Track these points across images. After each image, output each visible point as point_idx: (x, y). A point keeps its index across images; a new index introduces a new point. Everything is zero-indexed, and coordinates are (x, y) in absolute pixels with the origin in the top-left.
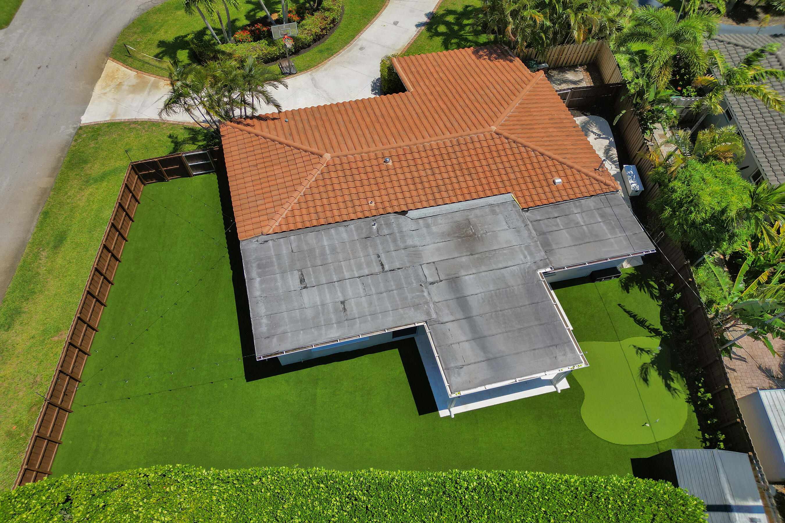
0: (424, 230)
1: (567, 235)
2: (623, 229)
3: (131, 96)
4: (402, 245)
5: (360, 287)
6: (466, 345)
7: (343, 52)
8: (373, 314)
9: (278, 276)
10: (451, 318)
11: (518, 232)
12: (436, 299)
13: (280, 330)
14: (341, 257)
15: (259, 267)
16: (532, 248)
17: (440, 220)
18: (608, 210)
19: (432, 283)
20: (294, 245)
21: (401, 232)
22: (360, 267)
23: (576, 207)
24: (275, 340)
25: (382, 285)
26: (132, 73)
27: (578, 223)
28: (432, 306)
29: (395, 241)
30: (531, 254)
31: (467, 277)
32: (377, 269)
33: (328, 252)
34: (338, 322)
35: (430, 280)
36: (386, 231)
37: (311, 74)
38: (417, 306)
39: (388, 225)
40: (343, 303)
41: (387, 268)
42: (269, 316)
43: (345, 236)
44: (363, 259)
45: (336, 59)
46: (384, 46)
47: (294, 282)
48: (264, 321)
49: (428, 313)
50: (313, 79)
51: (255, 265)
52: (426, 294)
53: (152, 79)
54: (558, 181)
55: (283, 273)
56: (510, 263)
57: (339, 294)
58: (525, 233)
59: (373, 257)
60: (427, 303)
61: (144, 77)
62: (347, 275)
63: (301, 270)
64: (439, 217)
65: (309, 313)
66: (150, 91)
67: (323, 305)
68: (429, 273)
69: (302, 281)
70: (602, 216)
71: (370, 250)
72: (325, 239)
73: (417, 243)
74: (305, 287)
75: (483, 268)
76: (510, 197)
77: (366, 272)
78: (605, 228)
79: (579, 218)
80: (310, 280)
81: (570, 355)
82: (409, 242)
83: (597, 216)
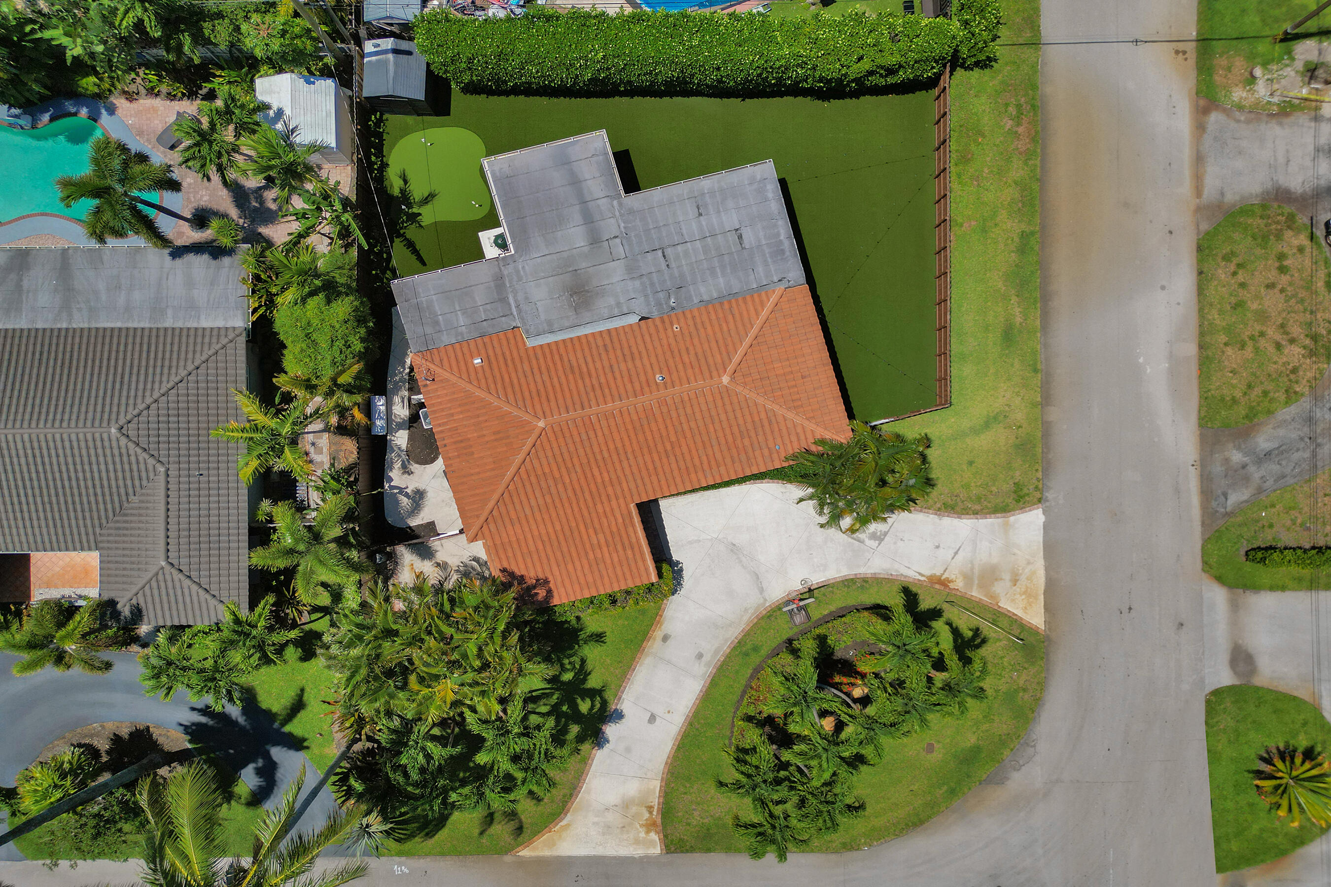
0: (622, 300)
1: (477, 298)
2: (418, 307)
3: (995, 560)
4: (645, 279)
5: (684, 231)
6: (587, 176)
7: (726, 649)
8: (672, 203)
9: (764, 242)
10: (600, 202)
11: (527, 298)
12: (613, 221)
13: (755, 186)
14: (705, 265)
15: (783, 252)
16: (515, 278)
17: (606, 313)
18: (429, 330)
19: (616, 237)
20: (752, 277)
21: (646, 296)
22: (686, 253)
23: (462, 334)
24: (759, 177)
25: (664, 234)
26: (1006, 605)
27: (463, 314)
28: (617, 213)
29: (652, 284)
30: (518, 272)
31: (582, 244)
32: (669, 252)
33: (718, 270)
34: (703, 194)
35: (618, 241)
36: (661, 295)
37: (765, 600)
38: (631, 212)
39: (659, 304)
40: (700, 215)
41: (660, 253)
42: (766, 200)
43: (703, 290)
44: (684, 263)
45: (734, 633)
46: (669, 662)
47: (748, 236)
48: (770, 195)
49: (620, 204)
50: (762, 590)
51: (788, 253)
52: (622, 225)
53: (976, 593)
54: (477, 361)
55: (759, 246)
56: (539, 260)
57: (704, 223)
58: (520, 296)
59: (673, 265)
60: (621, 215)
61: (986, 596)
62: (698, 244)
63: (743, 248)
64: (606, 316)
65: (730, 204)
66: (972, 569)
67: (719, 212)
68: (620, 251)
69: (740, 237)
70: (437, 323)
71: (676, 274)
72: (722, 285)
73: (629, 283)
74: (737, 230)
75: (565, 255)
76: (530, 343)
77: (679, 248)
78: (437, 308)
79: (462, 320)
80: (733, 238)
81: (496, 168)
82: (637, 283)
83: (442, 323)
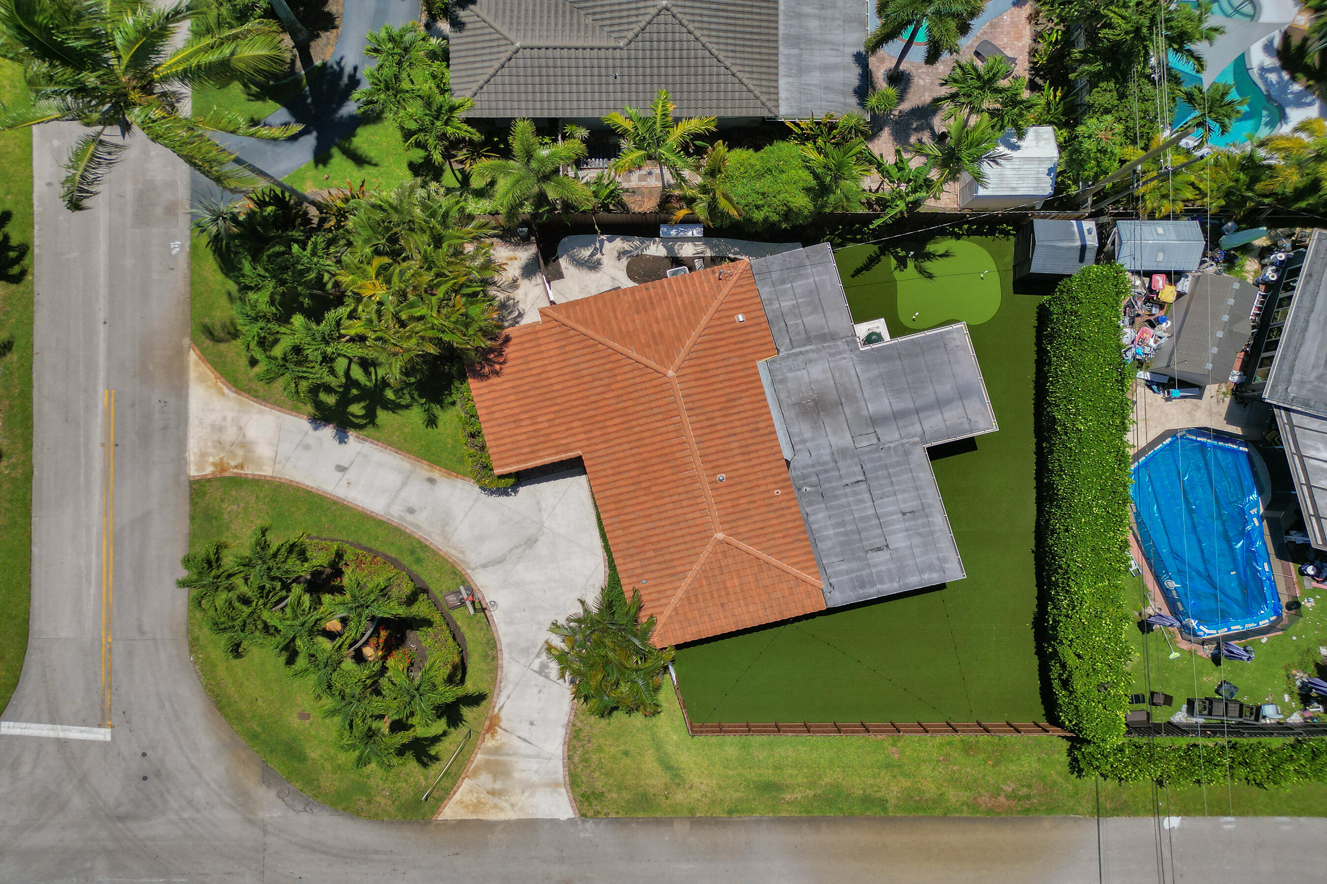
0: (809, 445)
1: (811, 318)
2: (802, 266)
3: (516, 774)
4: (832, 465)
5: (886, 500)
6: (946, 415)
8: (917, 489)
9: (873, 570)
10: (918, 426)
11: (810, 361)
12: (897, 436)
13: (936, 563)
14: (848, 518)
15: (863, 587)
16: (833, 351)
17: (795, 430)
18: (775, 276)
19: (879, 439)
20: (834, 559)
21: (813, 466)
22: (862, 501)
23: (771, 304)
24: (947, 566)
25: (882, 482)
26: (467, 783)
27: (794, 306)
28: (905, 441)
29: (826, 471)
30: (840, 353)
31: (871, 410)
32: (863, 486)
33: (842, 530)
34: (927, 516)
35: (875, 441)
36: (814, 479)
37: (473, 569)
38: (907, 453)
39: (804, 477)
40: (904, 514)
41: (861, 478)
42: (921, 572)
43: (820, 516)
44: (851, 499)
45: (436, 541)
47: (883, 556)
48: (926, 576)
49: (915, 444)
51: (861, 591)
52: (892, 445)
53: (480, 756)
54: (741, 318)
55: (869, 566)
56: (853, 372)
57: (895, 517)
58: (813, 356)
59: (848, 490)
60: (903, 445)
62: (871, 512)
63: (866, 552)
64: (791, 430)
65: (916, 541)
66: (507, 754)
67: (907, 530)
68: (863, 443)
69: (879, 549)
70: (783, 282)
71: (838, 493)
72: (825, 533)
73: (828, 451)
74: (887, 546)
75: (859, 395)
76: (761, 364)
77: (866, 496)
78: (800, 283)
79: (786, 304)
80: (879, 542)
81: (955, 335)
82: (828, 458)
83: (783, 287)
